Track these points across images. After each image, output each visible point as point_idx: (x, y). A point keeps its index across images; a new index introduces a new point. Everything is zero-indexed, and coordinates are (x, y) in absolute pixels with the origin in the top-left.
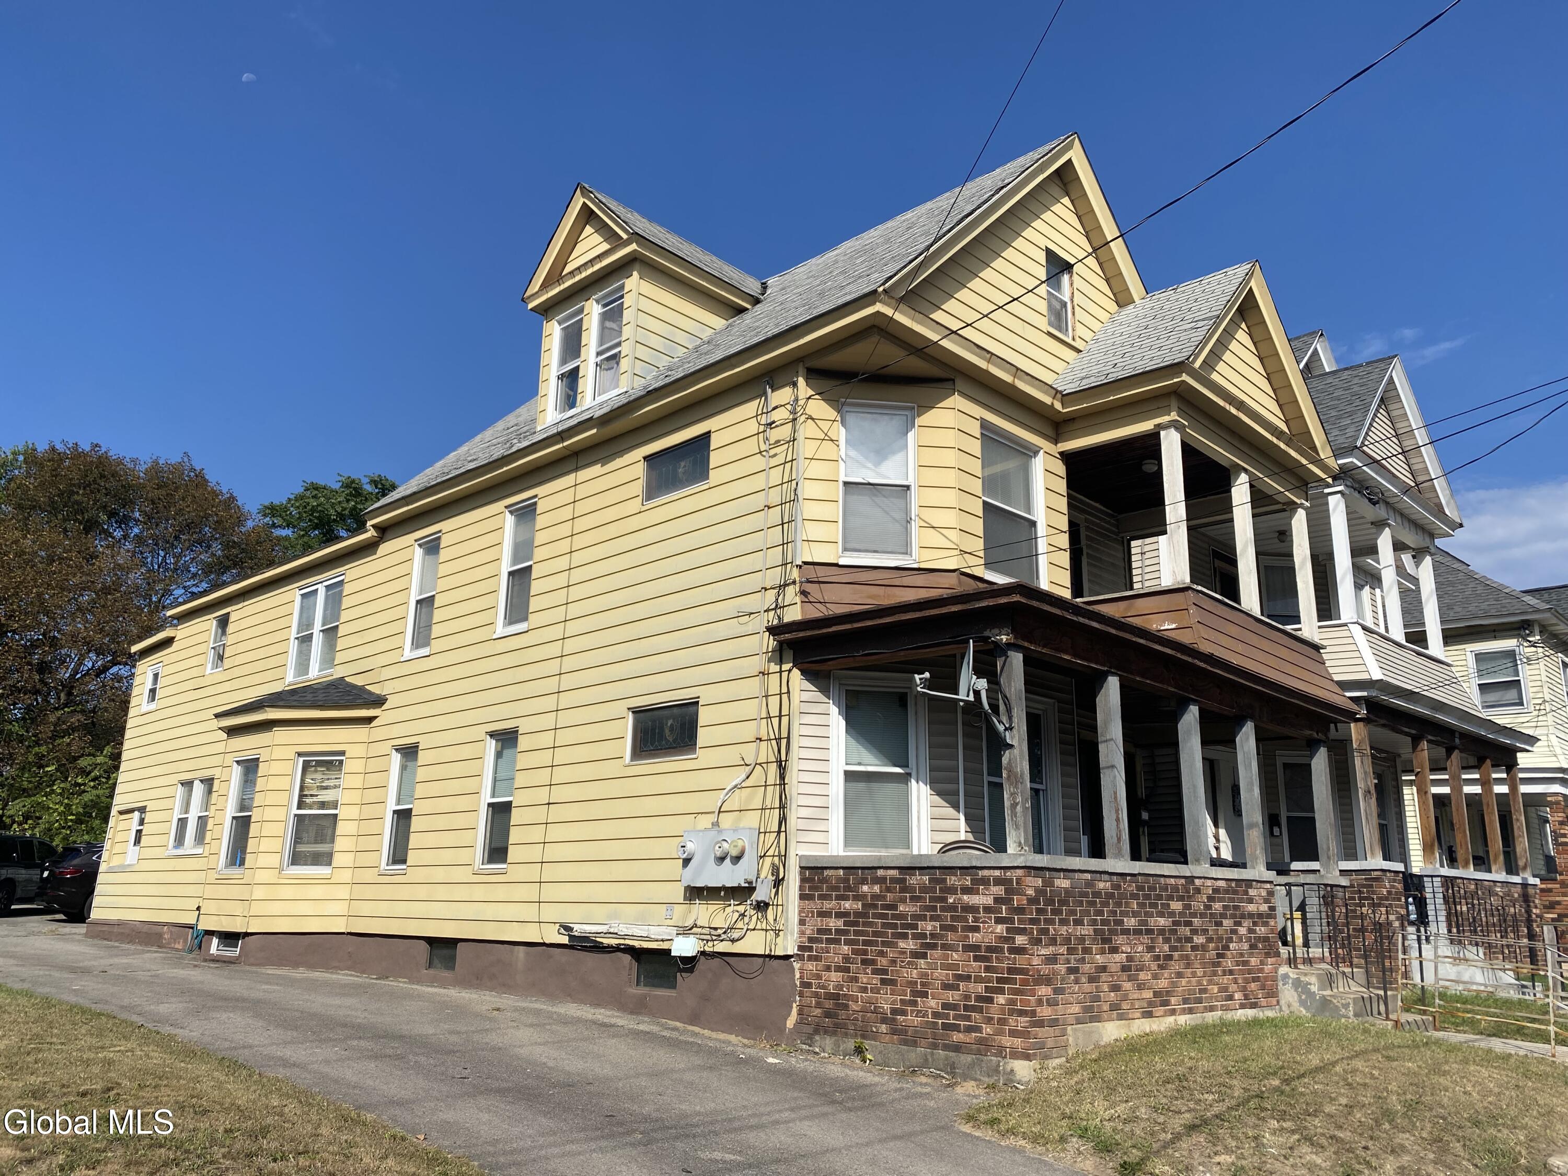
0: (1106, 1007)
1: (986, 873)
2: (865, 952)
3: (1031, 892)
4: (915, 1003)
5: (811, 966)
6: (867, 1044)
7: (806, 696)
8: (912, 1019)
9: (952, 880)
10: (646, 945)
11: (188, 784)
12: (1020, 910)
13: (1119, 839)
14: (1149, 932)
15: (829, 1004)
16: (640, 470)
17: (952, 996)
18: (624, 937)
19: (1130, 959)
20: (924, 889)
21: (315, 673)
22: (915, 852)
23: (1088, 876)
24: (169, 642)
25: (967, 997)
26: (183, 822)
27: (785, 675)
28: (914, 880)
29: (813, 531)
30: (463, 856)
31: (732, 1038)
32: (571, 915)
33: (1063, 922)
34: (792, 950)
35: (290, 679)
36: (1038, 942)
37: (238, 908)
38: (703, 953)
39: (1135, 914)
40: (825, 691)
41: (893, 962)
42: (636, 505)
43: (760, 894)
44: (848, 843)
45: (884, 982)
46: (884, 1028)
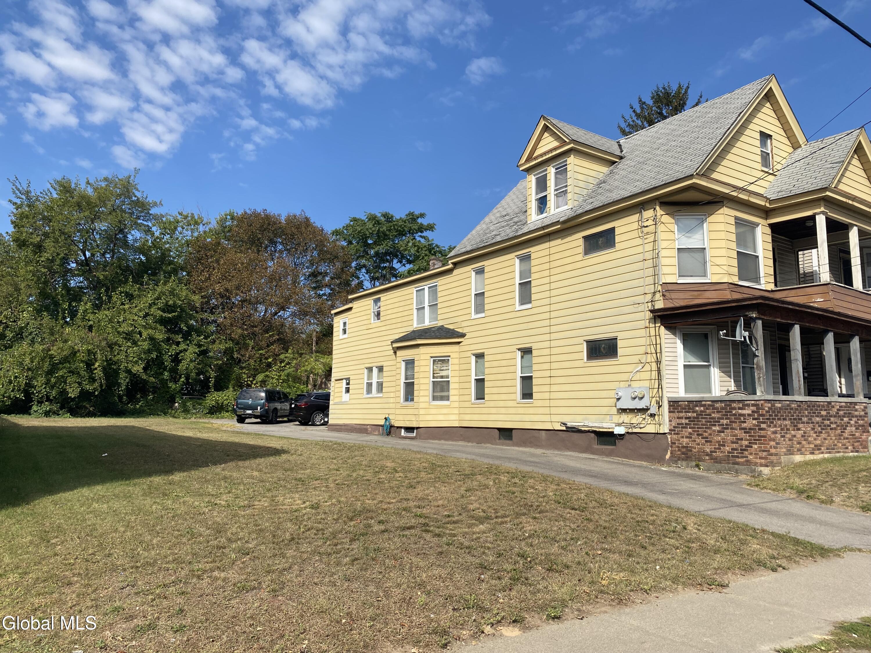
0: (796, 450)
1: (748, 402)
2: (698, 431)
3: (767, 409)
4: (720, 449)
5: (675, 437)
6: (700, 463)
7: (667, 336)
8: (718, 454)
9: (734, 405)
10: (601, 430)
11: (370, 369)
12: (763, 415)
13: (800, 388)
14: (813, 423)
15: (684, 450)
16: (581, 242)
17: (734, 446)
18: (591, 427)
19: (805, 433)
20: (722, 408)
21: (427, 323)
22: (714, 395)
23: (788, 402)
24: (350, 309)
25: (742, 446)
26: (370, 385)
27: (657, 328)
28: (717, 405)
29: (665, 270)
30: (512, 397)
31: (643, 463)
32: (565, 419)
33: (779, 419)
34: (667, 431)
35: (415, 326)
36: (770, 426)
37: (413, 418)
38: (628, 433)
39: (807, 416)
40: (674, 334)
41: (710, 434)
42: (580, 257)
43: (652, 411)
44: (686, 391)
45: (706, 441)
46: (707, 458)
